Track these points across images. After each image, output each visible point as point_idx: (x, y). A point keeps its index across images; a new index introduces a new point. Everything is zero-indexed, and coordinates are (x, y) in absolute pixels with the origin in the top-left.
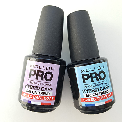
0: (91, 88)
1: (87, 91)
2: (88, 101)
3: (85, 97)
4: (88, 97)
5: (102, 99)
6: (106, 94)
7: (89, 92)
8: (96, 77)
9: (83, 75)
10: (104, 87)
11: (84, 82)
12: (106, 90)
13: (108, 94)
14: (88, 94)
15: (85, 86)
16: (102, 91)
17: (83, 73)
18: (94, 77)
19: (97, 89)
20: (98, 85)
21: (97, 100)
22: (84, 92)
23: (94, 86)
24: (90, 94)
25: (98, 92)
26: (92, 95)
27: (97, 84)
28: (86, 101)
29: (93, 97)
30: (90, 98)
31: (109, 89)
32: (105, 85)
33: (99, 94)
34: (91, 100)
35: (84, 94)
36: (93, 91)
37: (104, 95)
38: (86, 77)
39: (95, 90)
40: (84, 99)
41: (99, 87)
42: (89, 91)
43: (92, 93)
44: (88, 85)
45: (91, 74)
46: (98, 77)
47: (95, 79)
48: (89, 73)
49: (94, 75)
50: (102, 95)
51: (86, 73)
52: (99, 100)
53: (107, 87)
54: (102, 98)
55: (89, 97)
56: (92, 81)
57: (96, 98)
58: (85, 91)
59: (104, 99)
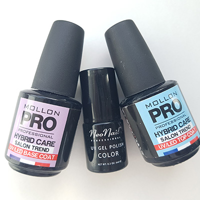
0: (166, 127)
1: (162, 133)
2: (166, 148)
3: (160, 142)
4: (165, 141)
5: (185, 140)
6: (189, 130)
7: (165, 134)
8: (169, 110)
9: (151, 112)
10: (184, 121)
11: (155, 121)
12: (188, 125)
13: (191, 130)
14: (164, 137)
15: (156, 126)
16: (183, 128)
17: (150, 108)
18: (167, 111)
19: (175, 127)
20: (175, 121)
21: (178, 142)
22: (157, 136)
23: (170, 123)
24: (166, 136)
25: (177, 131)
26: (170, 137)
27: (173, 120)
28: (163, 148)
29: (172, 139)
30: (169, 142)
31: (190, 123)
32: (184, 119)
33: (179, 133)
34: (169, 144)
35: (159, 139)
36: (170, 131)
37: (186, 132)
38: (155, 113)
39: (173, 129)
40: (160, 145)
41: (177, 123)
42: (165, 132)
43: (169, 135)
44: (161, 124)
45: (162, 107)
46: (172, 109)
47: (169, 114)
48: (158, 107)
49: (166, 108)
50: (184, 133)
51: (154, 107)
52: (182, 141)
53: (188, 120)
54: (184, 138)
55: (167, 140)
56: (166, 117)
57: (176, 139)
58: (158, 134)
59: (187, 138)
